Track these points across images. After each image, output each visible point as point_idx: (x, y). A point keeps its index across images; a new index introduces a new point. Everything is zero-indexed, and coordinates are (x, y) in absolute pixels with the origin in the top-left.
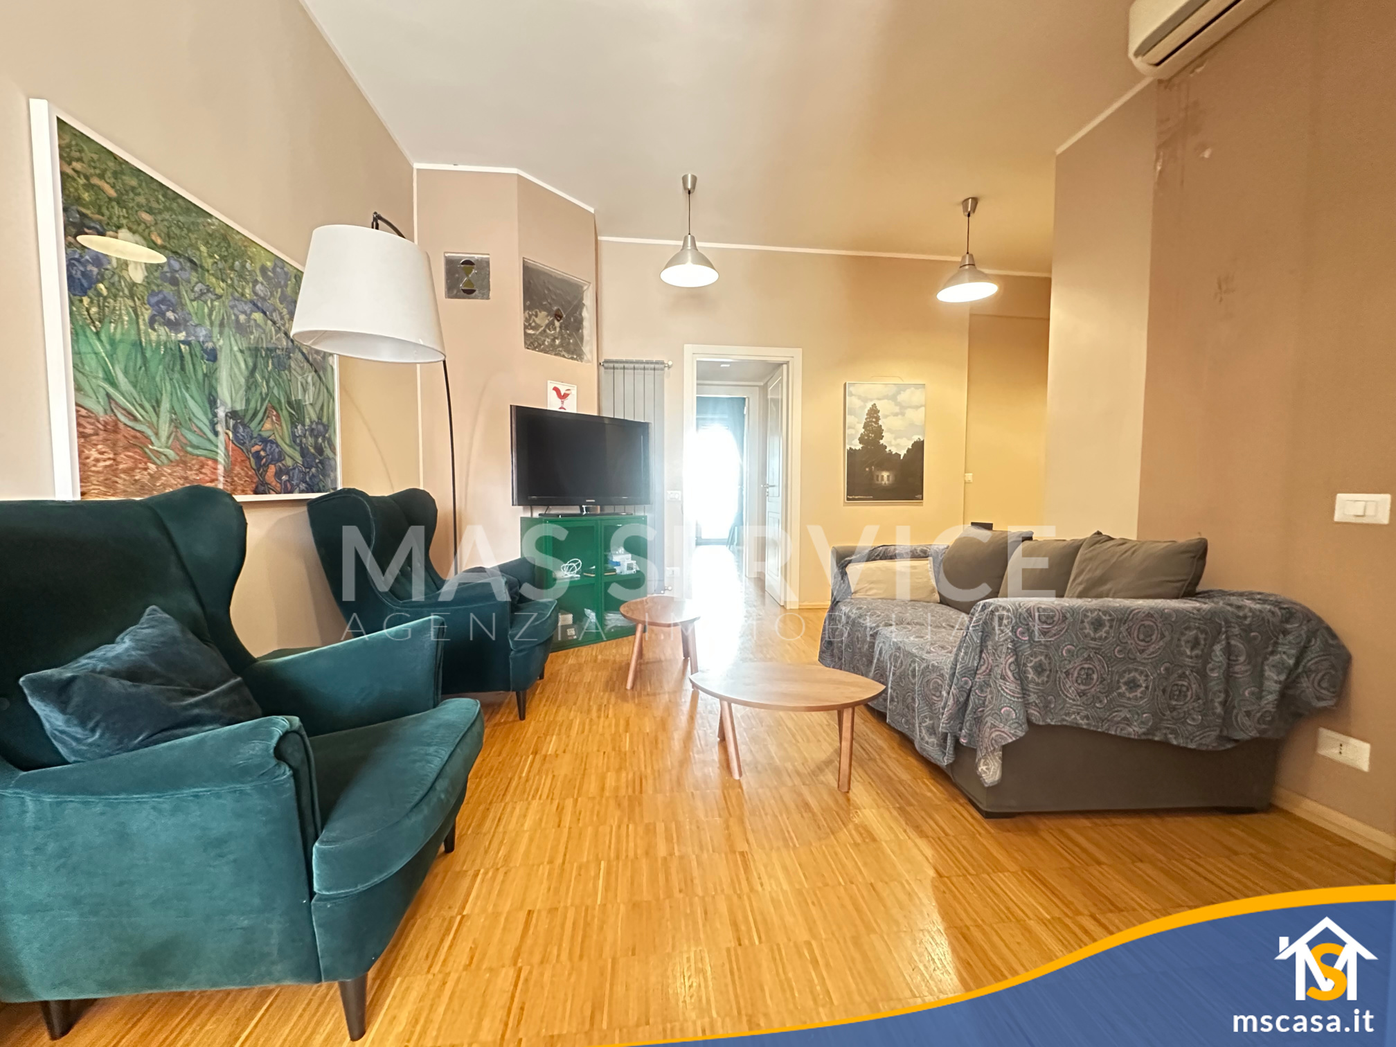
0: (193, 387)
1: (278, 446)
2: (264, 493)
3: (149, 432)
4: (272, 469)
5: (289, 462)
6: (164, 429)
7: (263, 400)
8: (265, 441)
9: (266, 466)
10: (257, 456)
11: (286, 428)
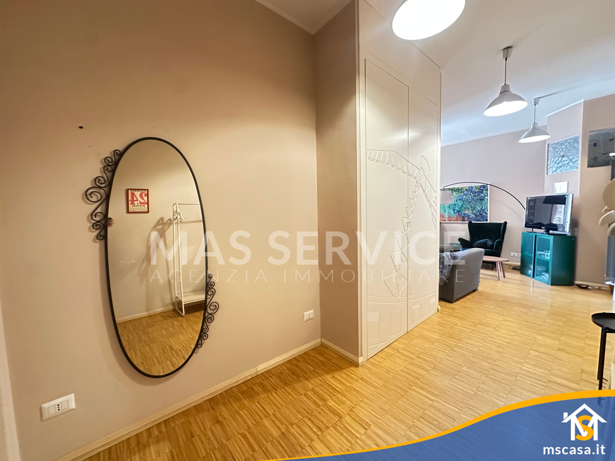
0: (451, 209)
1: (468, 214)
2: (464, 221)
3: (444, 215)
4: (466, 218)
5: (471, 217)
6: (447, 214)
7: (465, 208)
8: (465, 214)
9: (465, 218)
10: (463, 216)
11: (470, 212)
